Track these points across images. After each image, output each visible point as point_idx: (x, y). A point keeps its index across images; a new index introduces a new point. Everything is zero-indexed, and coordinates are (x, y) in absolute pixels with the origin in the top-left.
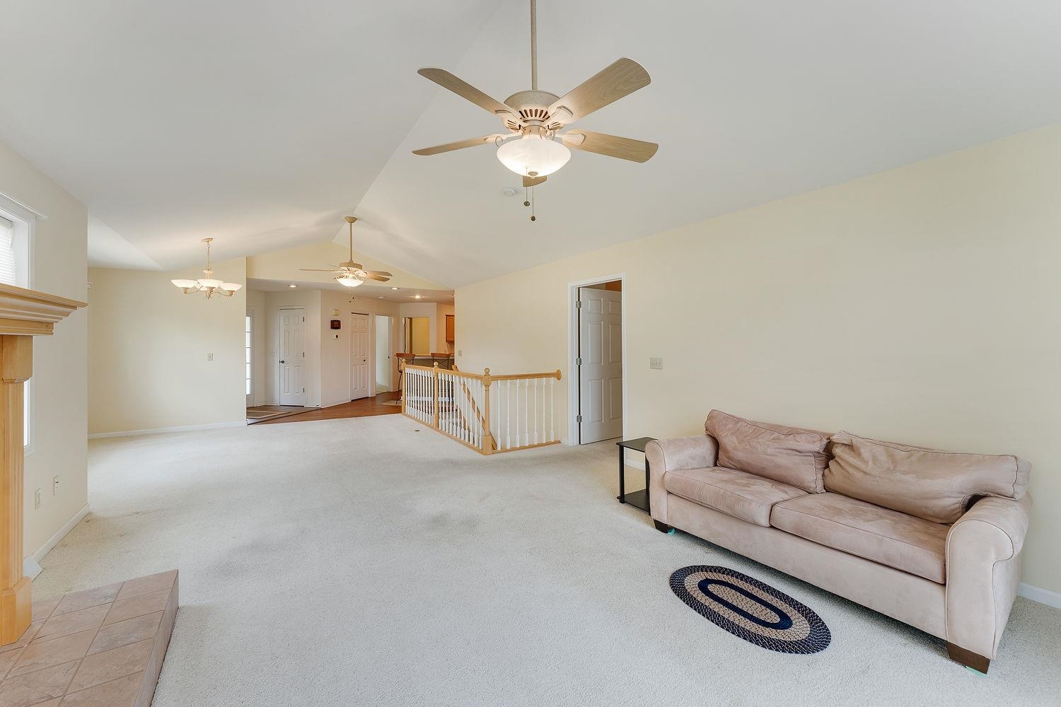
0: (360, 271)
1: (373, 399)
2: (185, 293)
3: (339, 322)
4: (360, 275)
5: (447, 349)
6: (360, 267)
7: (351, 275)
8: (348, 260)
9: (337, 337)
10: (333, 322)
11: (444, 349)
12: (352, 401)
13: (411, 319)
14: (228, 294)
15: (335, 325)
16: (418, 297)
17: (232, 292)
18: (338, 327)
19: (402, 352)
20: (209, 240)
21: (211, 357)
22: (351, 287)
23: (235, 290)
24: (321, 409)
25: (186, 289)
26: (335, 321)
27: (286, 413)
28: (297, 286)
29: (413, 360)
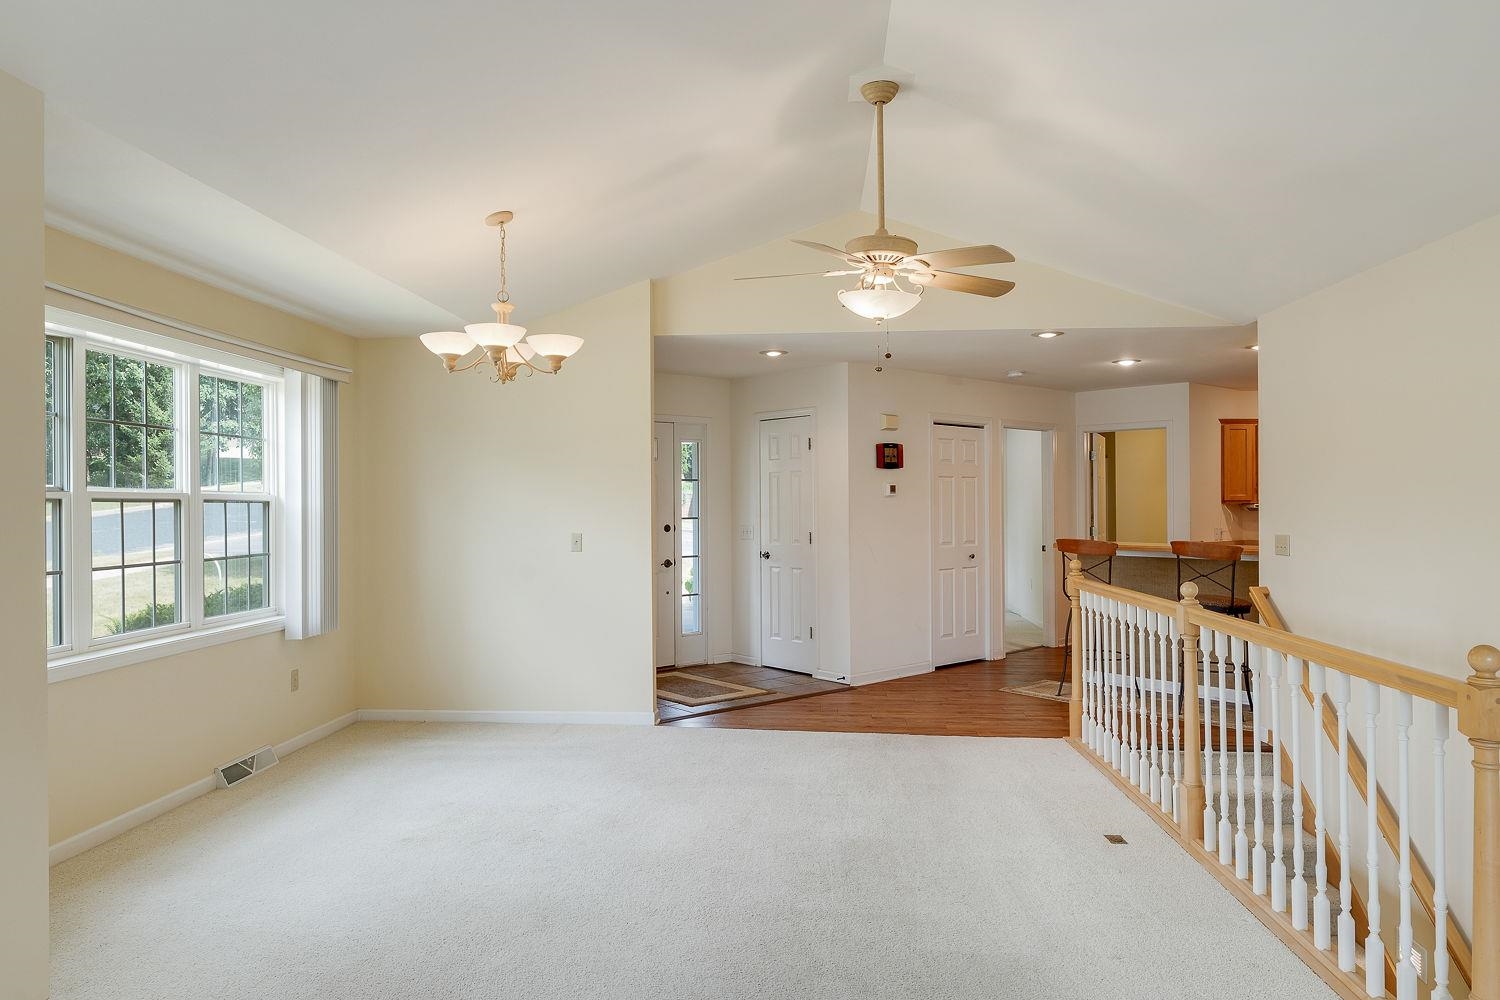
0: (909, 262)
1: (997, 665)
2: (451, 368)
3: (898, 448)
4: (912, 278)
5: (1225, 528)
6: (909, 246)
7: (881, 280)
8: (872, 229)
9: (893, 489)
10: (881, 449)
11: (1217, 528)
12: (937, 668)
13: (1110, 437)
14: (550, 366)
15: (889, 457)
16: (1127, 363)
17: (558, 361)
18: (897, 464)
19: (1081, 534)
20: (503, 217)
21: (577, 542)
22: (881, 319)
23: (567, 354)
24: (853, 688)
25: (453, 358)
26: (886, 445)
27: (763, 694)
28: (784, 352)
29: (1110, 560)
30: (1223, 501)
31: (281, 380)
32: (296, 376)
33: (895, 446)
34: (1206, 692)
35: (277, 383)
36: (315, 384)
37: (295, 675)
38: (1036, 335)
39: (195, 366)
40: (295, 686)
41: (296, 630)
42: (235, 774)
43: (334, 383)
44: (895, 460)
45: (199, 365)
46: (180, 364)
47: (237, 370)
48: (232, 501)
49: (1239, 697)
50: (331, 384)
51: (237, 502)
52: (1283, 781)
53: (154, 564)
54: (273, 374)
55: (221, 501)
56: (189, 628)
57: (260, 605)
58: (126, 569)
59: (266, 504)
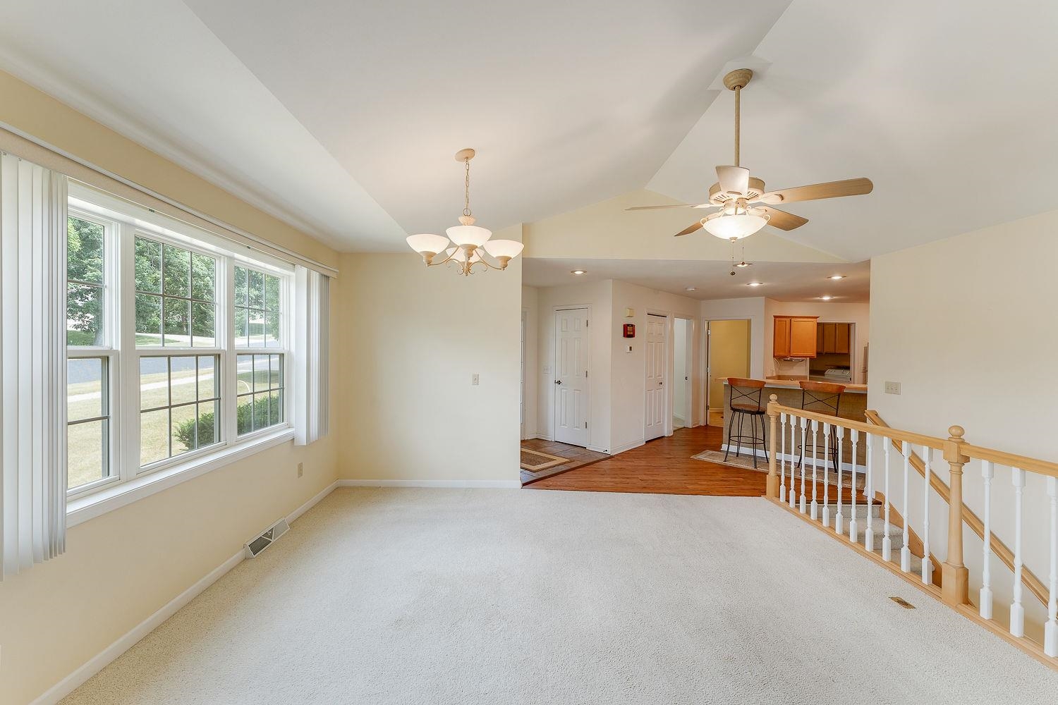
1: (670, 441)
2: (429, 263)
3: (633, 327)
5: (774, 370)
9: (631, 348)
10: (626, 327)
11: (771, 370)
12: (647, 442)
14: (500, 264)
15: (629, 332)
16: (755, 285)
17: (505, 261)
18: (632, 335)
20: (468, 154)
21: (476, 380)
22: (735, 238)
23: (512, 256)
24: (611, 457)
25: (431, 255)
26: (628, 325)
27: (568, 462)
28: (585, 272)
29: (761, 390)
30: (774, 356)
31: (293, 274)
32: (303, 271)
33: (632, 325)
34: (783, 457)
35: (289, 276)
36: (315, 277)
37: (300, 466)
38: (736, 265)
39: (231, 258)
40: (300, 474)
41: (302, 438)
42: (258, 546)
43: (327, 277)
44: (632, 333)
45: (235, 259)
46: (220, 256)
47: (262, 264)
48: (256, 354)
49: (827, 464)
50: (326, 277)
51: (262, 354)
52: (890, 522)
53: (197, 402)
54: (287, 269)
55: (250, 354)
56: (226, 447)
57: (277, 422)
58: (172, 409)
59: (282, 356)
